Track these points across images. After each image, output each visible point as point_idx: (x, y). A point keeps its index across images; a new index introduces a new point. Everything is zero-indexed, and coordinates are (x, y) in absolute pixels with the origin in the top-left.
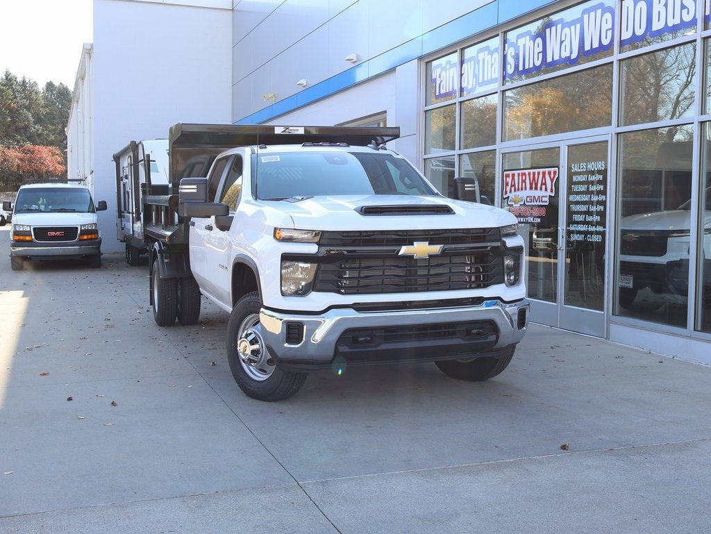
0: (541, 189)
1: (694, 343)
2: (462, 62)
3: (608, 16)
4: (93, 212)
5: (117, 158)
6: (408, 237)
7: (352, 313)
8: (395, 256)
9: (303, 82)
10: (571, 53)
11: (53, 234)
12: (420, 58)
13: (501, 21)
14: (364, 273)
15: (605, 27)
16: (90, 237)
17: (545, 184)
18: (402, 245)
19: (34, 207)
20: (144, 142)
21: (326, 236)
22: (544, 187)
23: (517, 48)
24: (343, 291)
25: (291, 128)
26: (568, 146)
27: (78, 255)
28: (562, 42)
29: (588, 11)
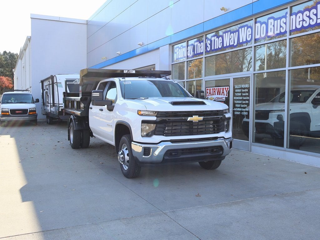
0: (222, 95)
1: (287, 153)
2: (188, 46)
3: (250, 29)
4: (34, 103)
5: (42, 82)
6: (191, 114)
7: (169, 144)
8: (186, 121)
9: (119, 52)
10: (234, 43)
11: (18, 112)
12: (170, 44)
13: (205, 30)
14: (174, 128)
15: (248, 34)
16: (33, 113)
17: (224, 93)
18: (188, 117)
19: (10, 101)
20: (56, 75)
21: (159, 113)
22: (223, 94)
23: (211, 41)
24: (165, 135)
25: (130, 71)
26: (233, 78)
27: (28, 120)
28: (230, 39)
29: (241, 27)
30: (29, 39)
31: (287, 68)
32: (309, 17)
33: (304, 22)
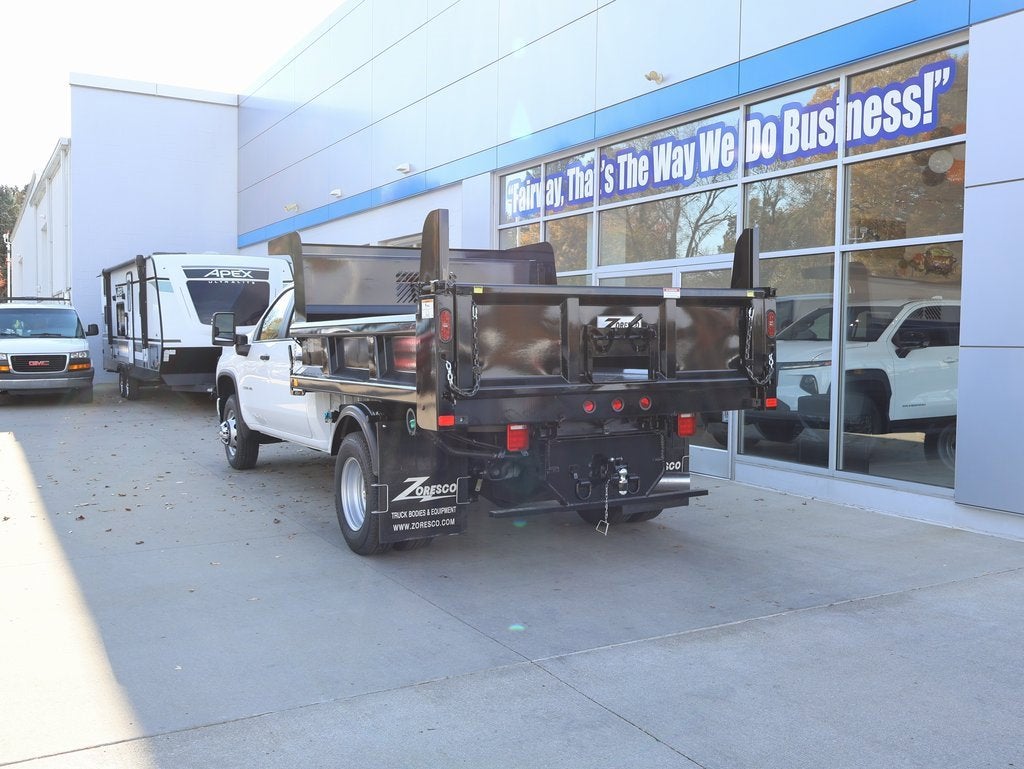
1: (836, 483)
3: (729, 136)
4: (82, 337)
5: (107, 275)
9: (338, 192)
10: (684, 173)
11: (35, 363)
12: (493, 172)
13: (599, 133)
15: (725, 148)
16: (81, 366)
19: (9, 331)
23: (617, 166)
26: (682, 273)
27: (67, 388)
28: (672, 162)
29: (705, 130)
30: (65, 148)
31: (837, 248)
32: (900, 106)
33: (887, 121)
